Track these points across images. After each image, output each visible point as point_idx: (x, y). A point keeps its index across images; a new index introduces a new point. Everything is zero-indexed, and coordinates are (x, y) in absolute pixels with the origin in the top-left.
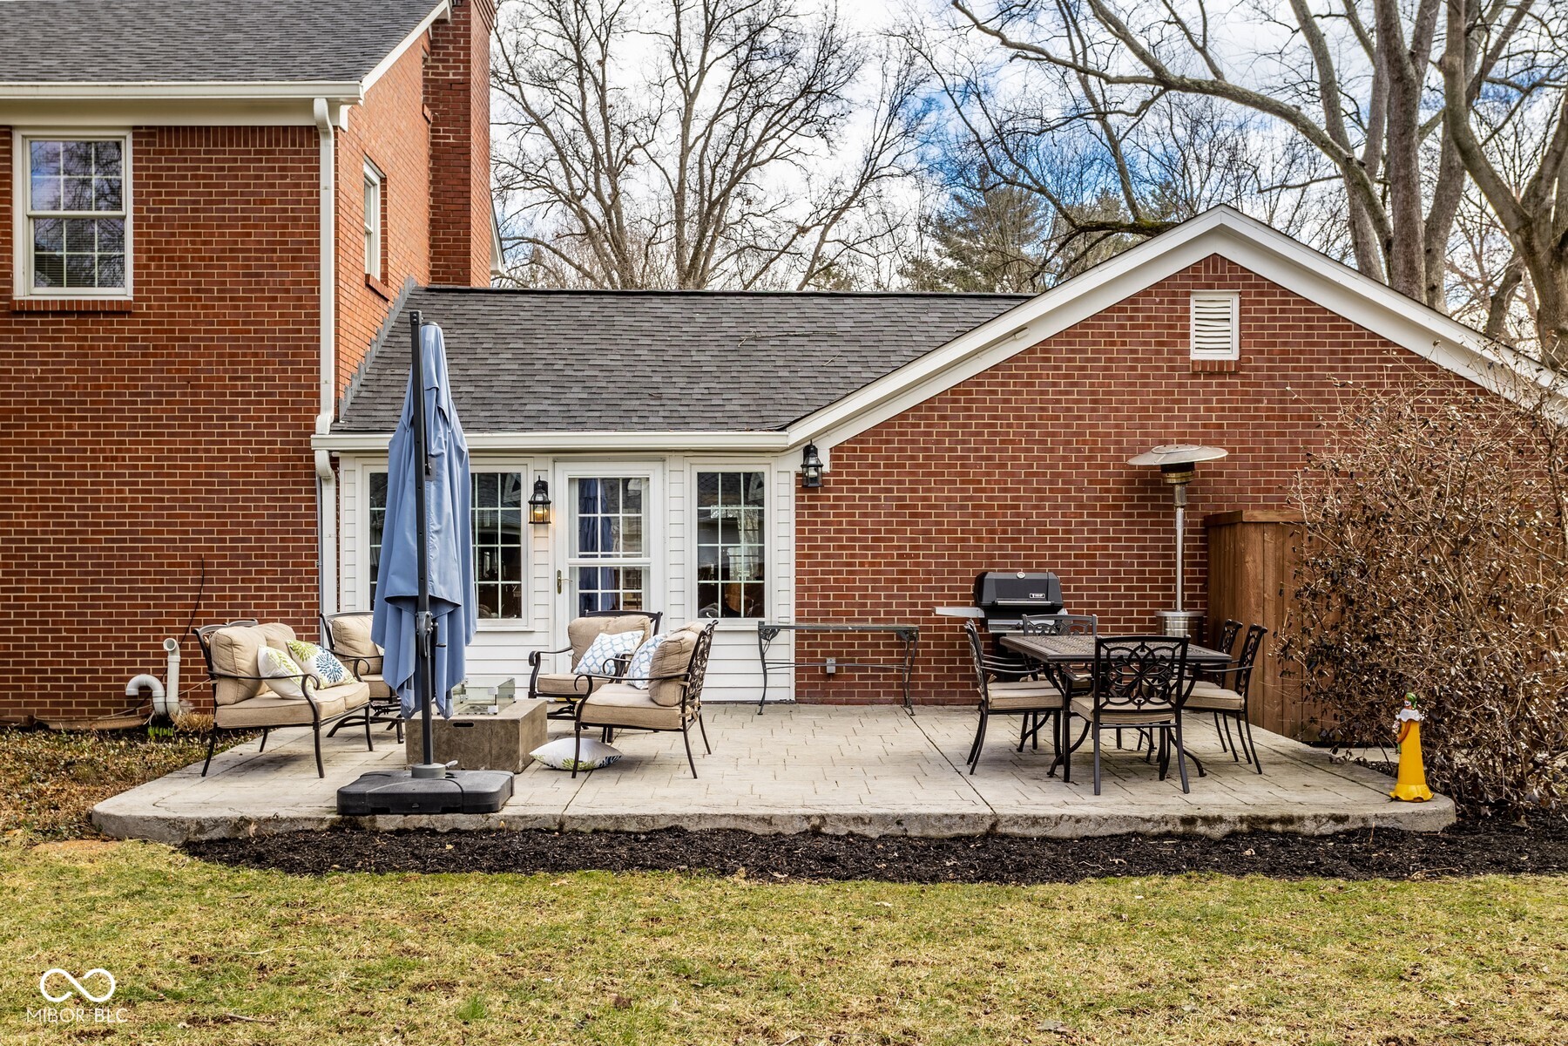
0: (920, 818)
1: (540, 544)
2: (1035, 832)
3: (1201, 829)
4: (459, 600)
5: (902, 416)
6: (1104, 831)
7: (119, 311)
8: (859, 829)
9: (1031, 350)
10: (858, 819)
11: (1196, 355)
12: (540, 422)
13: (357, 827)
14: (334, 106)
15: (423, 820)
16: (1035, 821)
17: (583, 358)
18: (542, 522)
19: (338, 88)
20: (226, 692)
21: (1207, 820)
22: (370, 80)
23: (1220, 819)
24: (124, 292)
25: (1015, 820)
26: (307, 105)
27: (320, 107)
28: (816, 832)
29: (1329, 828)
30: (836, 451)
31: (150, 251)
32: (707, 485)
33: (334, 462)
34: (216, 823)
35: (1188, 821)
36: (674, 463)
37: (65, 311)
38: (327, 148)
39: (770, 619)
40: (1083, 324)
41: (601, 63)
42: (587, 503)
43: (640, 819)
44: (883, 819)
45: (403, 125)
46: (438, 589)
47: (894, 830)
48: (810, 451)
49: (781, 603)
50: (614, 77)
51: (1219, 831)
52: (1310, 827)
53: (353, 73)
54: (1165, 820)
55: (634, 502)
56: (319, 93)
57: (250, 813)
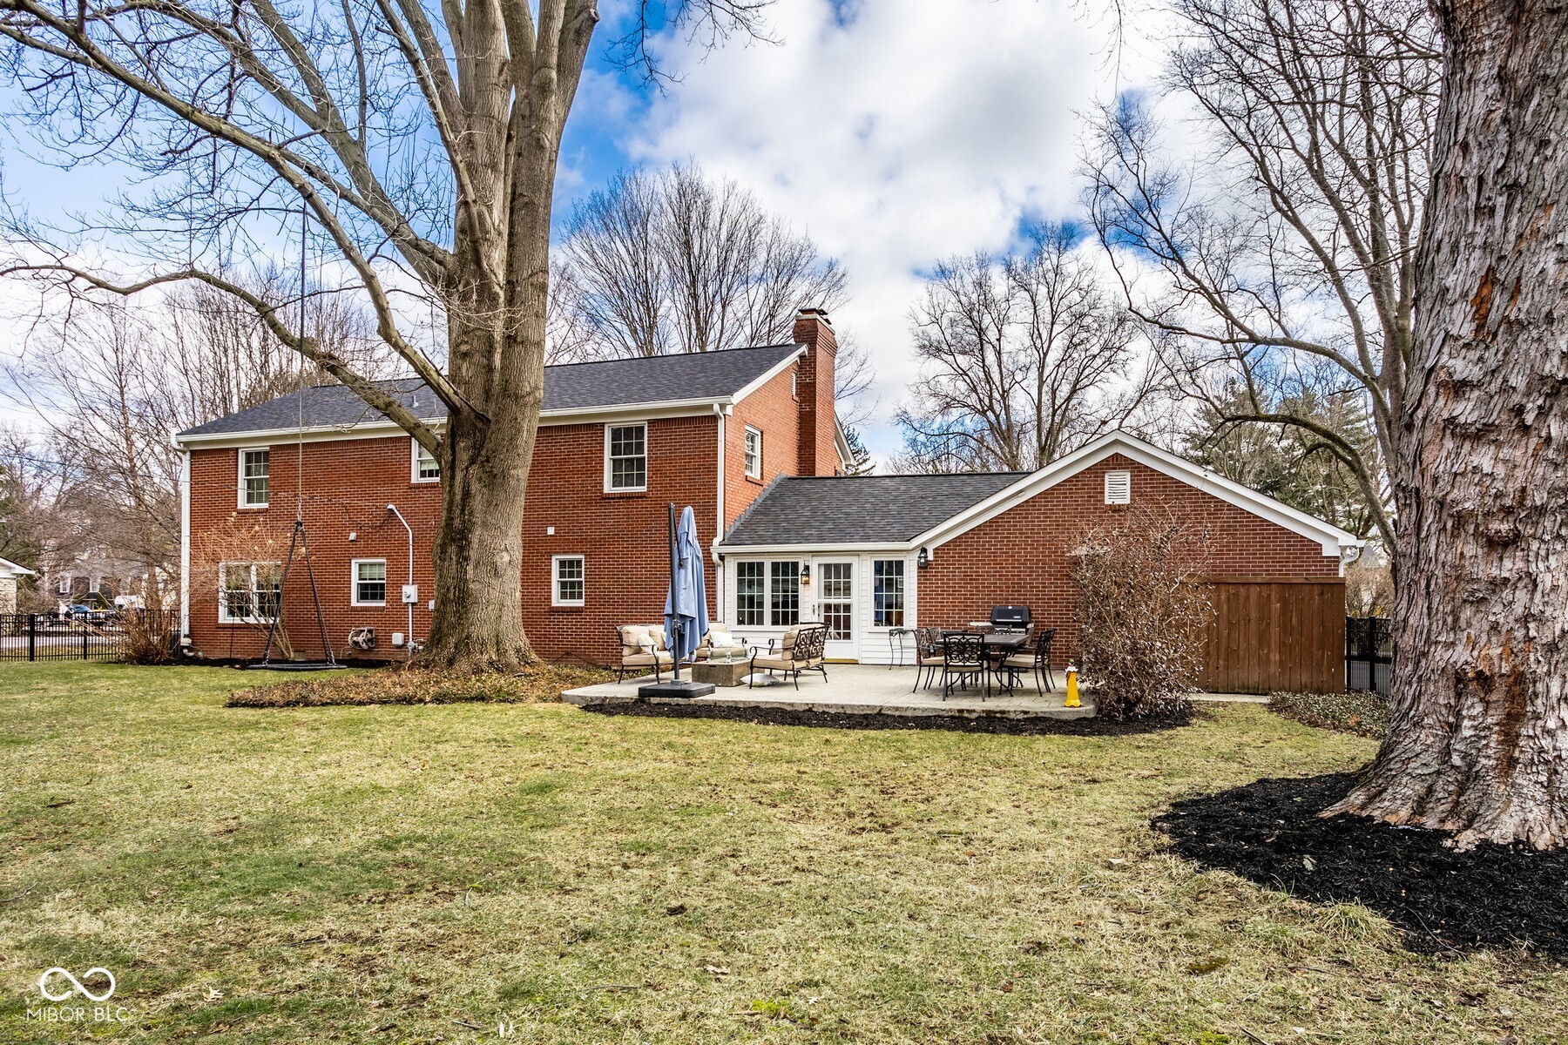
0: (852, 707)
1: (807, 593)
2: (897, 714)
3: (966, 715)
4: (694, 614)
5: (966, 534)
6: (925, 714)
7: (641, 496)
8: (827, 710)
9: (1027, 502)
10: (827, 706)
11: (1108, 502)
12: (807, 540)
13: (644, 702)
14: (723, 407)
15: (667, 700)
16: (897, 709)
17: (839, 509)
18: (807, 583)
19: (722, 399)
20: (626, 651)
21: (968, 711)
22: (738, 397)
23: (974, 711)
24: (643, 489)
25: (889, 708)
26: (710, 407)
27: (716, 408)
28: (810, 710)
29: (1021, 716)
30: (936, 550)
31: (655, 471)
32: (879, 567)
33: (722, 558)
34: (597, 698)
35: (961, 711)
36: (863, 557)
37: (622, 497)
38: (721, 424)
39: (905, 627)
40: (1052, 488)
41: (999, 340)
42: (827, 575)
43: (744, 702)
44: (836, 706)
45: (776, 407)
46: (682, 610)
47: (841, 711)
48: (924, 550)
49: (911, 620)
50: (1006, 347)
51: (974, 716)
52: (1012, 716)
53: (730, 392)
54: (951, 710)
55: (848, 575)
56: (716, 402)
57: (609, 695)
